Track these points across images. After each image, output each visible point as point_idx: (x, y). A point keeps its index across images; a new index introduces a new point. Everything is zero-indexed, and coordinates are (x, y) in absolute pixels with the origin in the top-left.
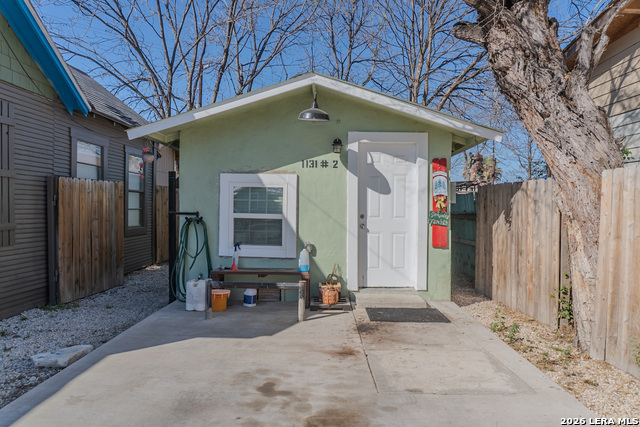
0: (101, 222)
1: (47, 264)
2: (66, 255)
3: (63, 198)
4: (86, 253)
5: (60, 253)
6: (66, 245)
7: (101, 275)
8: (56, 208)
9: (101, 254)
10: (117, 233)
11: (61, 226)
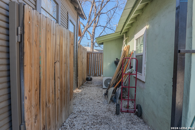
0: (62, 64)
1: (10, 116)
2: (33, 103)
3: (29, 33)
4: (51, 94)
5: (26, 103)
6: (33, 91)
7: (61, 111)
8: (21, 44)
9: (61, 93)
10: (70, 73)
11: (27, 69)
